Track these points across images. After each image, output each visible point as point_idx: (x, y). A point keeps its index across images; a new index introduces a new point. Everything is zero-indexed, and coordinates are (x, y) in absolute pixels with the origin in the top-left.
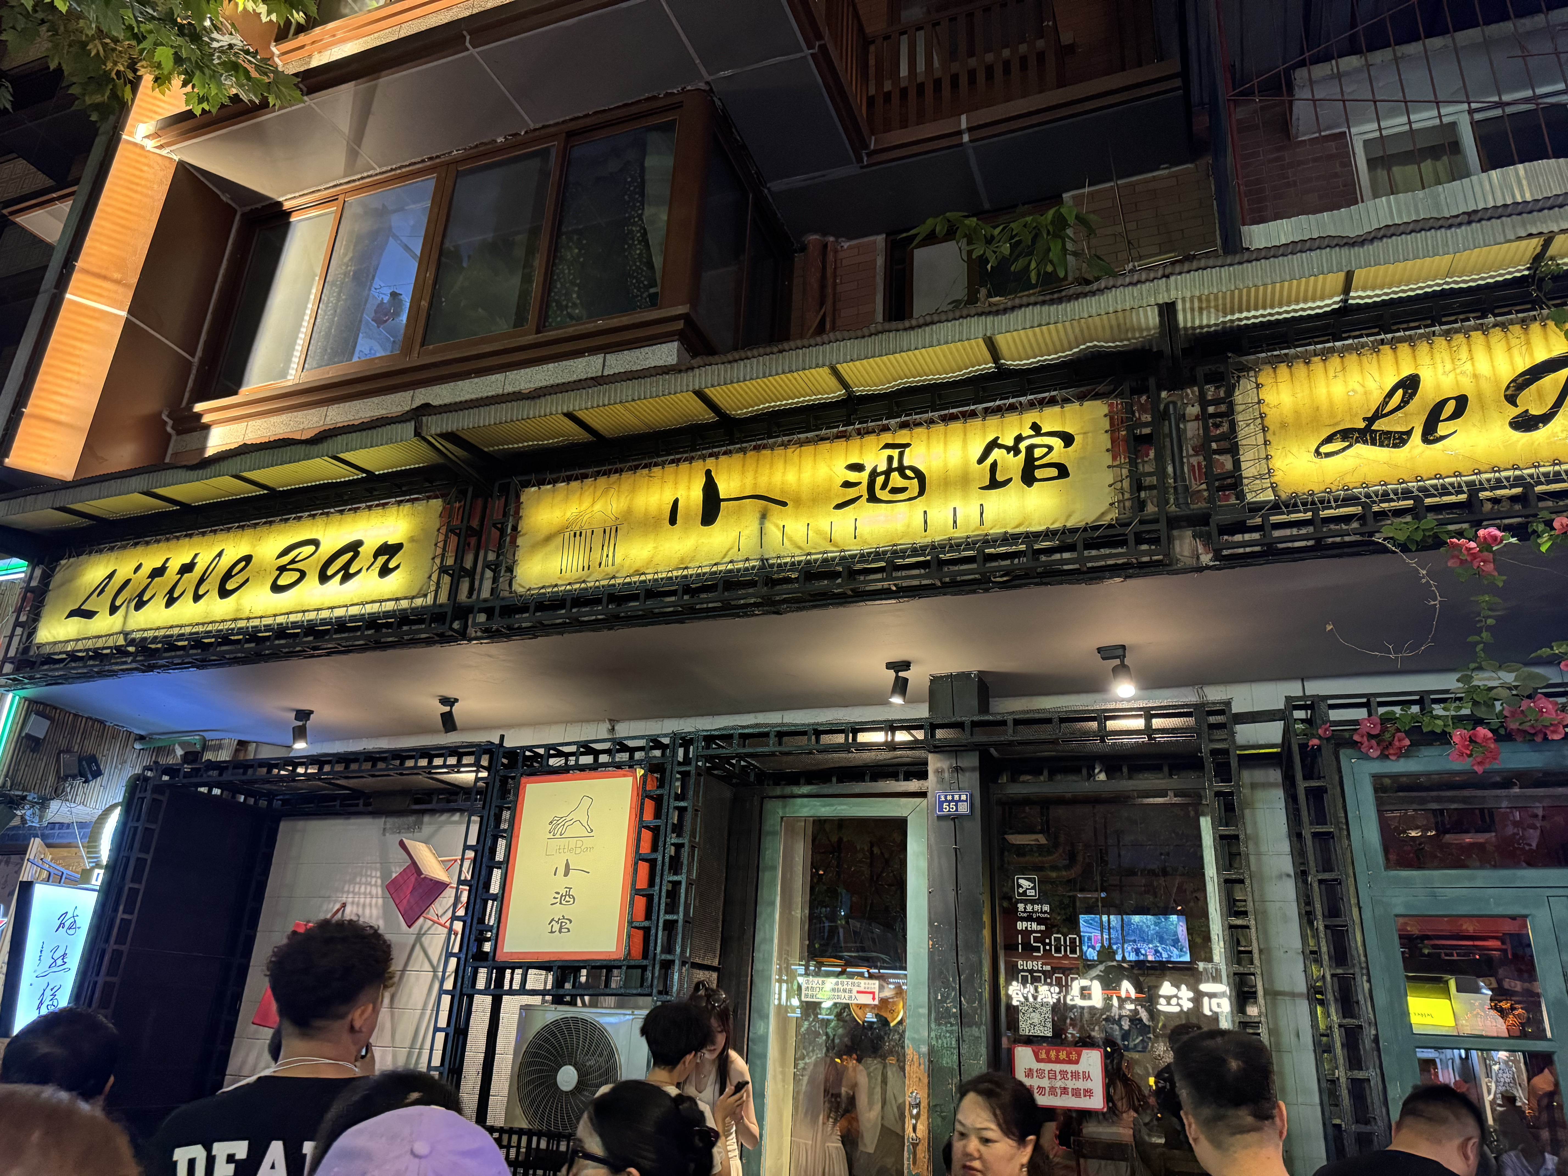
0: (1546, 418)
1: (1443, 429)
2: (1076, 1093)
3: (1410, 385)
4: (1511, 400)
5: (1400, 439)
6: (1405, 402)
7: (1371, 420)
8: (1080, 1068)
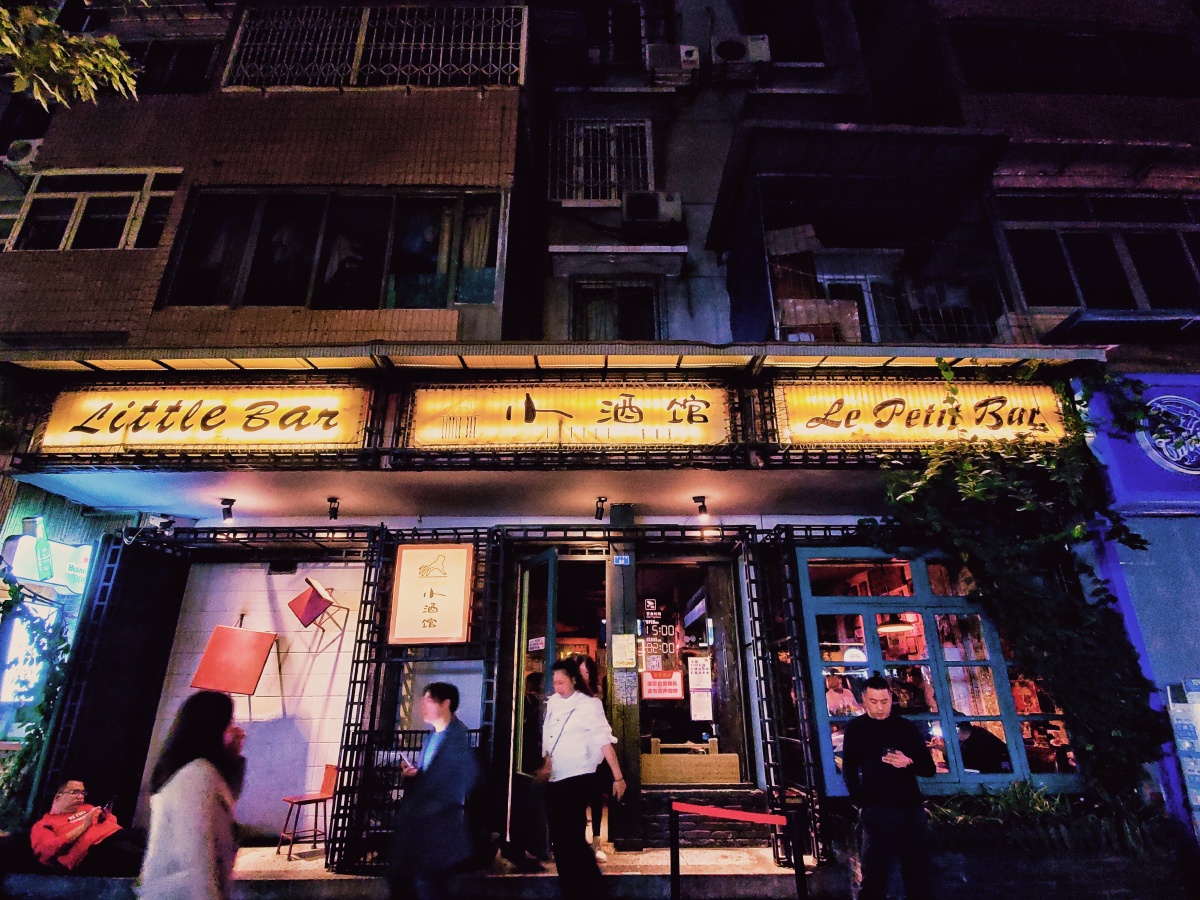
0: (887, 423)
1: (852, 422)
2: (670, 691)
3: (840, 403)
4: (875, 414)
5: (836, 424)
6: (839, 410)
7: (827, 415)
8: (672, 680)
